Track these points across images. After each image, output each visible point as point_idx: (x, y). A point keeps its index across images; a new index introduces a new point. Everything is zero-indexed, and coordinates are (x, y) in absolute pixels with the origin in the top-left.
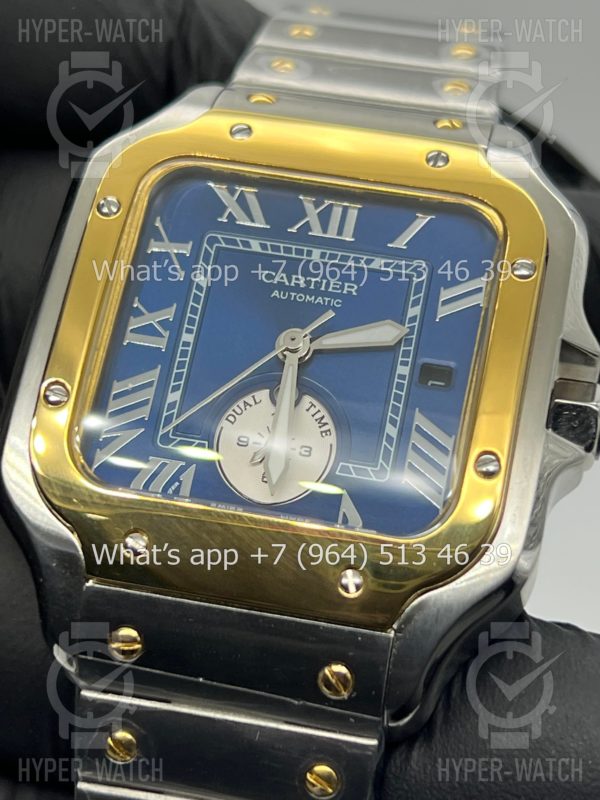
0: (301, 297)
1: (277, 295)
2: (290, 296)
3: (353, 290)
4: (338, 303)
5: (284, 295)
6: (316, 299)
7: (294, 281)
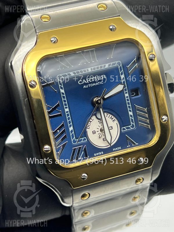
0: (92, 85)
1: (85, 87)
2: (89, 86)
3: (104, 77)
4: (102, 83)
5: (87, 86)
6: (96, 84)
7: (87, 81)
